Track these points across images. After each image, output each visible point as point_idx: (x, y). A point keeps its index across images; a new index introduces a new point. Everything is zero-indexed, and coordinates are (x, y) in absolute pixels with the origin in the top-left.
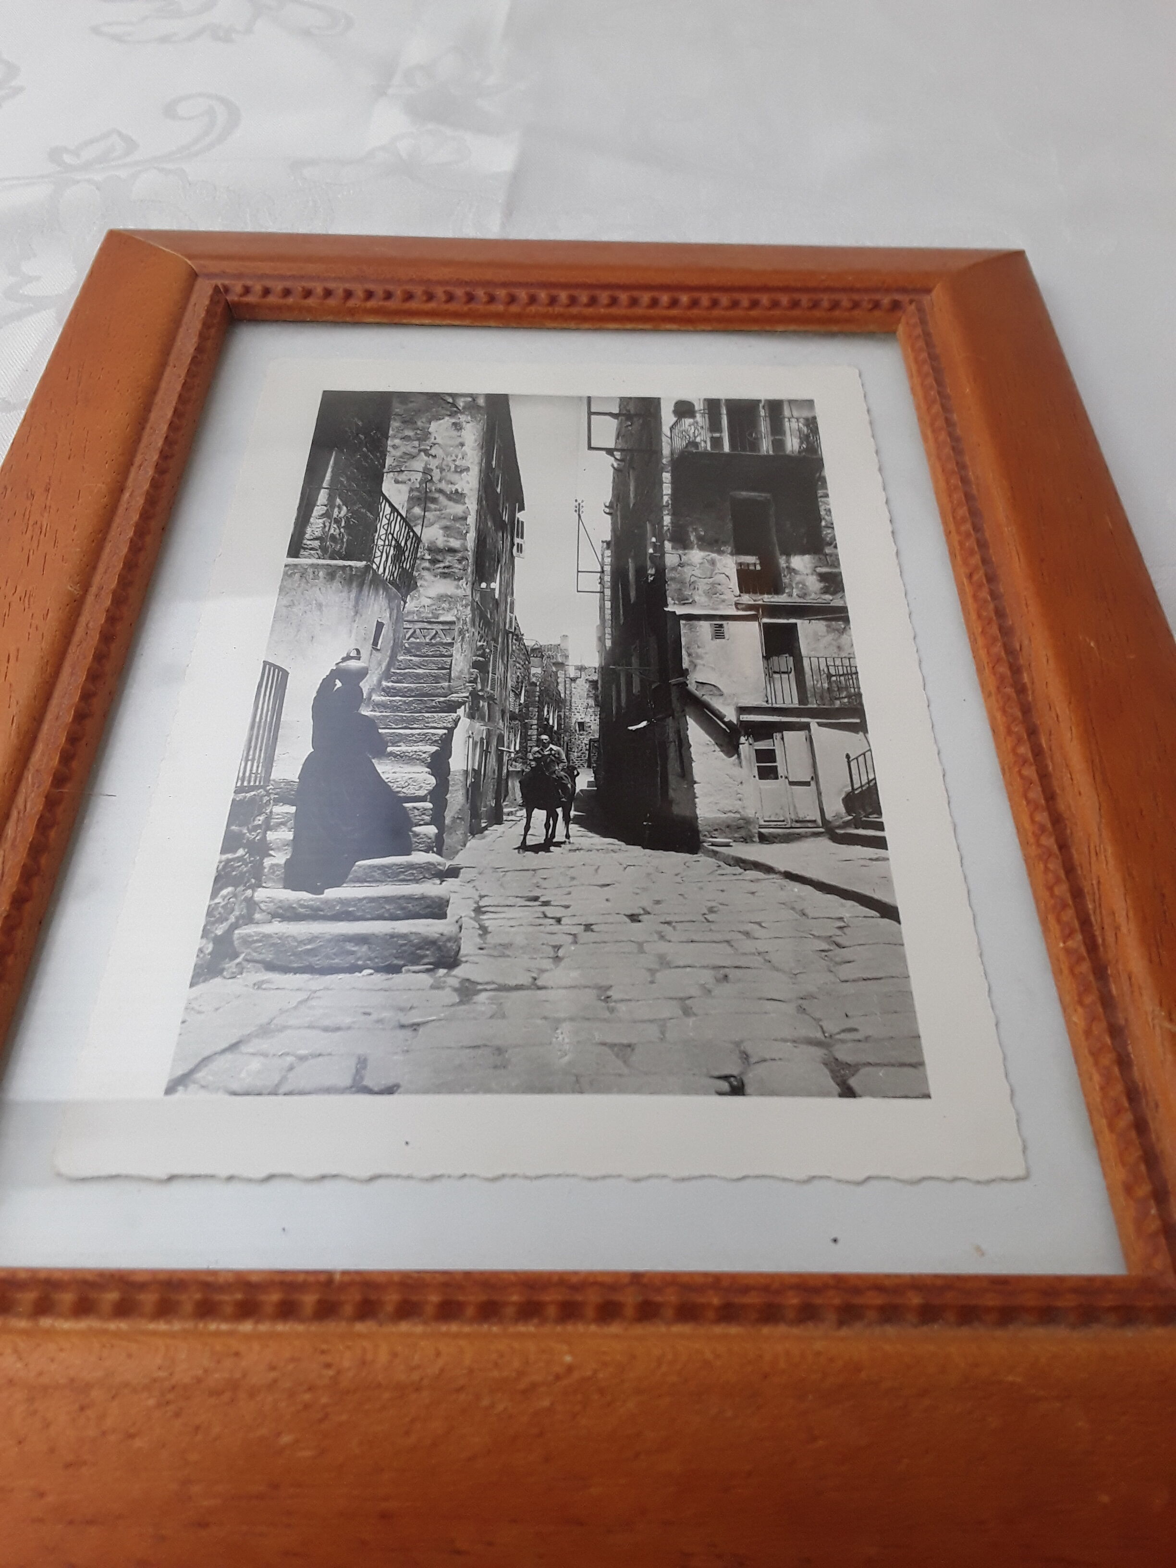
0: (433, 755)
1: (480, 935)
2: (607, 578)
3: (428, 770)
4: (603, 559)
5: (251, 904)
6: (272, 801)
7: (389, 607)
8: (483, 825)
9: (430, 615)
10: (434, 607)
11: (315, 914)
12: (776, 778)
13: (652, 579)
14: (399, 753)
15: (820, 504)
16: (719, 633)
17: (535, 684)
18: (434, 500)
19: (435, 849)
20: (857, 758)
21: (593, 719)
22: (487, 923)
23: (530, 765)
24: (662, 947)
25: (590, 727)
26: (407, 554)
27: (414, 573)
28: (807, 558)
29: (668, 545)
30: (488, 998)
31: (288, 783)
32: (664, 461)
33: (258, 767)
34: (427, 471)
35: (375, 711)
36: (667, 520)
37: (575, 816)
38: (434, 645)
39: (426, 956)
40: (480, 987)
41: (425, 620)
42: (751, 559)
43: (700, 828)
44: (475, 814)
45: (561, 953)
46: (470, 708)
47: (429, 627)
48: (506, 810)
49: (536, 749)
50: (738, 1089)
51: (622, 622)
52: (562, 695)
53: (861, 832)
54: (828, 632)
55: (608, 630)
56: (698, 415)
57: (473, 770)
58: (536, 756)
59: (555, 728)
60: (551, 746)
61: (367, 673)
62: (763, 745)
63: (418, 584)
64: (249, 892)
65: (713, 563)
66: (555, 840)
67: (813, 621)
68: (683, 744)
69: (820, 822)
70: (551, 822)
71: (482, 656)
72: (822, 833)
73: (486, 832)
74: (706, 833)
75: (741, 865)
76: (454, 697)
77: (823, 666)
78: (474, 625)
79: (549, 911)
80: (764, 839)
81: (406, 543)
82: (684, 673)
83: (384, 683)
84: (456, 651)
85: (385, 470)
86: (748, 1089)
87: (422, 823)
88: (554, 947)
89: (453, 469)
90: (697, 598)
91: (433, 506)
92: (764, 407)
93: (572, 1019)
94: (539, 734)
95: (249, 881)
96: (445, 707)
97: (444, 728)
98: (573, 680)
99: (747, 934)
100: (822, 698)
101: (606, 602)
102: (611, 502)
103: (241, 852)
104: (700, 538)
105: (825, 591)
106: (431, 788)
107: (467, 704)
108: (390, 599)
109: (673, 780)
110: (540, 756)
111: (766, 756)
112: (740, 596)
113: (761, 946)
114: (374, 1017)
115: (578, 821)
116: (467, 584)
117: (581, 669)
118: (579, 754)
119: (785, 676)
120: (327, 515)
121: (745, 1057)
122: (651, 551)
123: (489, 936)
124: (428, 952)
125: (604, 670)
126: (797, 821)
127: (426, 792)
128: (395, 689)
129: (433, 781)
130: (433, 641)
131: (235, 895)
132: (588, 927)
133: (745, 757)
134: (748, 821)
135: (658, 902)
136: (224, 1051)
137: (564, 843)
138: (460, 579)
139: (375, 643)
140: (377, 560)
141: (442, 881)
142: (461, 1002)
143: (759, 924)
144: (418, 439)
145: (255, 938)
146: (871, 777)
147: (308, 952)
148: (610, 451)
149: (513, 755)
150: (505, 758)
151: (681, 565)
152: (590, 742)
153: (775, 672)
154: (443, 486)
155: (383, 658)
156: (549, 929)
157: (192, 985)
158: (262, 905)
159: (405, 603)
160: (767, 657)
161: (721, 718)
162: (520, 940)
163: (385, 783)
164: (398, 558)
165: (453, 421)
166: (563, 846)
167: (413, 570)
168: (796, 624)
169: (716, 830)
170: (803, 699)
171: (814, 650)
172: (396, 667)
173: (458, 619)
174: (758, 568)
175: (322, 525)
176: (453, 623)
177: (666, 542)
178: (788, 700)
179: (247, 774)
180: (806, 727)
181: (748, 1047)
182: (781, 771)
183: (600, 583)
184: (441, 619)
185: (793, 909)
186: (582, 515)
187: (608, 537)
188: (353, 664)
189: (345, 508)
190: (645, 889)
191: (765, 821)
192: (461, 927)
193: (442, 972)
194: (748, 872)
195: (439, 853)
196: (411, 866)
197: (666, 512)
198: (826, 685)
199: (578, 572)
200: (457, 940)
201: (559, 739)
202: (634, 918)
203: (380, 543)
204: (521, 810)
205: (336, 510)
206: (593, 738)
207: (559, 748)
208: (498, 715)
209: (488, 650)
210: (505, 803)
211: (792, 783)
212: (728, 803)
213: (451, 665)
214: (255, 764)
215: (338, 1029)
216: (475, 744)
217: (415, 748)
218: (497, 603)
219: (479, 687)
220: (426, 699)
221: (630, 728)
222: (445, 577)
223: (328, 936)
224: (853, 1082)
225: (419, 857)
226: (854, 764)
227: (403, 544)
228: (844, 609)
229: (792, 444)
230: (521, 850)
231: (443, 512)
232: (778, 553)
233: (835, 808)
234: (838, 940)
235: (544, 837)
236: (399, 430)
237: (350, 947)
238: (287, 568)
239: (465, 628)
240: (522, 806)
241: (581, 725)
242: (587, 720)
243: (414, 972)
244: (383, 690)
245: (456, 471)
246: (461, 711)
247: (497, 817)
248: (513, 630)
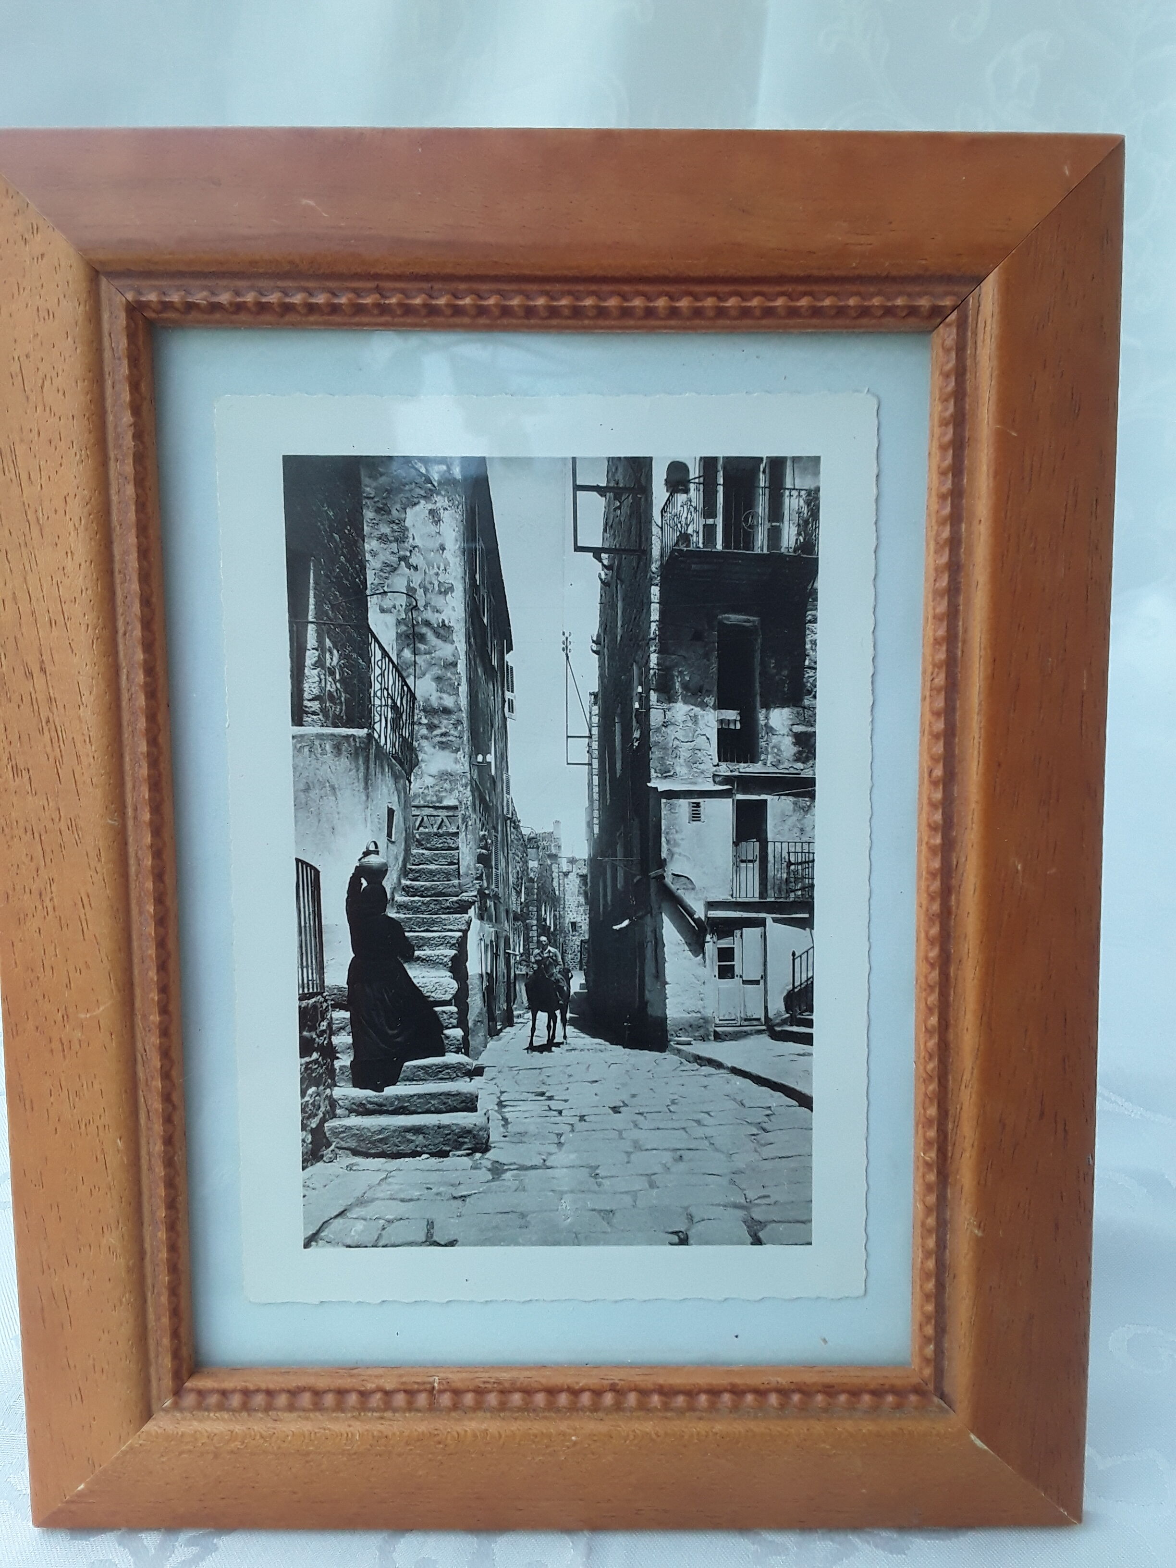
0: (454, 959)
1: (503, 1125)
2: (595, 745)
3: (450, 974)
4: (590, 718)
5: (333, 1103)
6: (330, 1007)
7: (397, 789)
8: (499, 1027)
9: (435, 799)
10: (437, 788)
11: (379, 1109)
12: (733, 977)
13: (636, 744)
14: (424, 957)
15: (808, 632)
16: (696, 816)
17: (531, 880)
18: (422, 638)
19: (463, 1050)
20: (801, 956)
21: (583, 918)
22: (507, 1115)
23: (533, 968)
24: (636, 1134)
25: (581, 927)
26: (404, 717)
27: (414, 743)
28: (786, 711)
29: (653, 696)
30: (513, 1176)
31: (339, 989)
32: (654, 567)
33: (312, 973)
34: (410, 593)
35: (399, 912)
36: (654, 658)
37: (571, 1018)
38: (441, 836)
39: (465, 1143)
40: (506, 1167)
41: (431, 805)
42: (731, 715)
43: (669, 1028)
44: (492, 1018)
45: (562, 1140)
46: (480, 908)
47: (435, 813)
48: (516, 1013)
49: (537, 951)
50: (684, 1241)
51: (608, 803)
52: (557, 893)
53: (795, 1029)
54: (794, 810)
55: (596, 814)
56: (692, 487)
57: (487, 973)
58: (537, 958)
59: (552, 929)
60: (549, 948)
61: (387, 870)
62: (724, 943)
63: (420, 758)
64: (328, 1091)
65: (695, 719)
66: (555, 1041)
67: (782, 797)
68: (659, 943)
69: (763, 1020)
70: (552, 1024)
71: (485, 847)
72: (764, 1030)
73: (502, 1034)
74: (673, 1033)
75: (698, 1061)
76: (465, 896)
77: (785, 854)
78: (474, 810)
79: (554, 1104)
80: (718, 1037)
81: (402, 703)
82: (662, 864)
83: (404, 882)
84: (461, 841)
85: (368, 592)
86: (691, 1241)
87: (450, 1026)
88: (557, 1134)
89: (437, 589)
90: (678, 769)
91: (422, 647)
92: (764, 472)
93: (572, 1192)
94: (539, 936)
95: (326, 1081)
96: (458, 908)
97: (460, 931)
98: (566, 874)
99: (698, 1122)
100: (780, 891)
101: (594, 777)
102: (598, 636)
103: (315, 1056)
104: (685, 686)
105: (798, 758)
106: (454, 992)
107: (476, 903)
108: (396, 777)
109: (648, 980)
110: (540, 958)
111: (726, 954)
112: (718, 765)
113: (709, 1132)
114: (434, 1190)
115: (574, 1023)
116: (464, 757)
117: (572, 861)
118: (573, 956)
119: (750, 865)
120: (319, 663)
121: (690, 1218)
122: (637, 705)
123: (509, 1126)
124: (466, 1140)
125: (594, 863)
126: (746, 1020)
127: (451, 996)
128: (413, 888)
129: (455, 985)
130: (440, 831)
131: (318, 1094)
132: (582, 1118)
133: (709, 956)
134: (706, 1020)
135: (634, 1096)
136: (336, 1216)
137: (562, 1043)
138: (458, 750)
139: (389, 835)
140: (377, 726)
141: (471, 1079)
142: (493, 1179)
143: (708, 1113)
144: (396, 540)
145: (340, 1130)
146: (810, 975)
147: (380, 1140)
148: (597, 553)
149: (518, 958)
150: (512, 961)
151: (665, 725)
152: (581, 944)
153: (743, 861)
154: (429, 615)
155: (398, 850)
156: (553, 1119)
157: (304, 1168)
158: (340, 1102)
159: (410, 783)
160: (736, 844)
161: (691, 916)
162: (532, 1129)
163: (417, 988)
164: (396, 725)
165: (430, 506)
166: (561, 1046)
167: (412, 739)
168: (766, 801)
169: (681, 1029)
170: (763, 893)
171: (779, 833)
172: (411, 862)
173: (460, 802)
174: (738, 726)
175: (317, 679)
176: (455, 808)
177: (652, 692)
178: (750, 895)
179: (305, 981)
180: (762, 923)
181: (693, 1210)
182: (737, 971)
183: (588, 752)
184: (445, 803)
185: (735, 1100)
186: (569, 655)
187: (595, 686)
188: (373, 860)
189: (335, 652)
190: (624, 1085)
191: (720, 1020)
192: (488, 1119)
193: (478, 1155)
194: (703, 1068)
195: (467, 1054)
196: (447, 1066)
197: (652, 649)
198: (785, 876)
199: (568, 737)
200: (486, 1129)
201: (555, 941)
202: (616, 1110)
203: (377, 702)
204: (528, 1012)
205: (328, 655)
206: (583, 938)
207: (555, 950)
208: (503, 915)
209: (489, 841)
210: (515, 1006)
211: (745, 982)
212: (692, 1004)
213: (458, 859)
214: (310, 971)
215: (411, 1200)
216: (486, 946)
217: (437, 952)
218: (494, 782)
219: (485, 885)
220: (441, 899)
221: (615, 927)
222: (443, 749)
223: (392, 1128)
224: (761, 1234)
225: (452, 1058)
226: (797, 961)
227: (399, 704)
228: (811, 782)
229: (790, 536)
230: (529, 1051)
231: (433, 655)
232: (758, 705)
233: (777, 1006)
234: (764, 1125)
235: (547, 1039)
236: (375, 525)
237: (410, 1136)
238: (295, 740)
239: (467, 813)
240: (528, 1008)
241: (574, 924)
242: (578, 919)
243: (458, 1156)
244: (403, 889)
245: (440, 592)
246: (472, 912)
247: (509, 1021)
248: (510, 816)
